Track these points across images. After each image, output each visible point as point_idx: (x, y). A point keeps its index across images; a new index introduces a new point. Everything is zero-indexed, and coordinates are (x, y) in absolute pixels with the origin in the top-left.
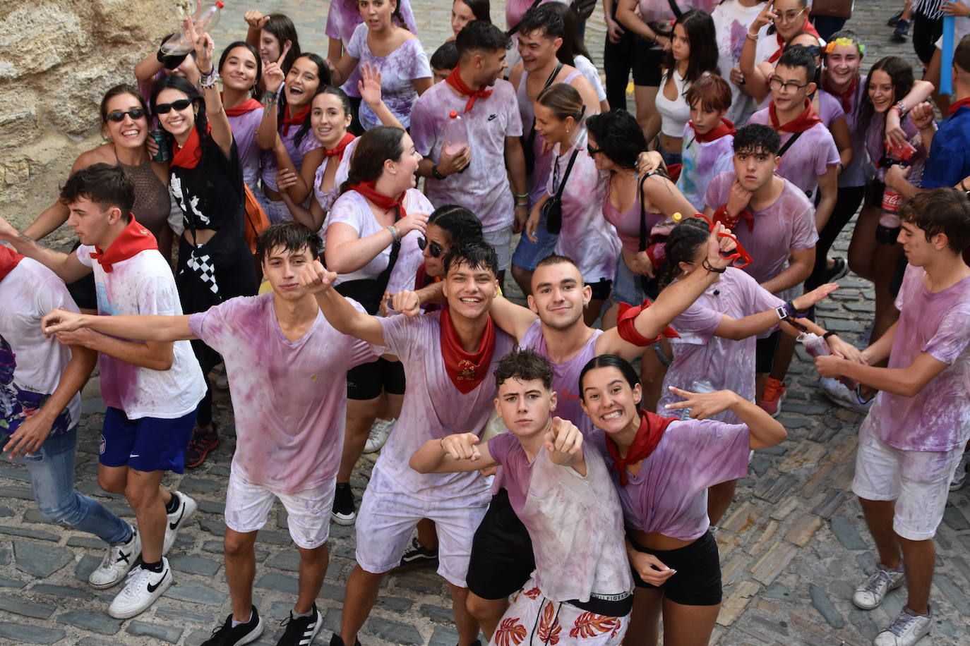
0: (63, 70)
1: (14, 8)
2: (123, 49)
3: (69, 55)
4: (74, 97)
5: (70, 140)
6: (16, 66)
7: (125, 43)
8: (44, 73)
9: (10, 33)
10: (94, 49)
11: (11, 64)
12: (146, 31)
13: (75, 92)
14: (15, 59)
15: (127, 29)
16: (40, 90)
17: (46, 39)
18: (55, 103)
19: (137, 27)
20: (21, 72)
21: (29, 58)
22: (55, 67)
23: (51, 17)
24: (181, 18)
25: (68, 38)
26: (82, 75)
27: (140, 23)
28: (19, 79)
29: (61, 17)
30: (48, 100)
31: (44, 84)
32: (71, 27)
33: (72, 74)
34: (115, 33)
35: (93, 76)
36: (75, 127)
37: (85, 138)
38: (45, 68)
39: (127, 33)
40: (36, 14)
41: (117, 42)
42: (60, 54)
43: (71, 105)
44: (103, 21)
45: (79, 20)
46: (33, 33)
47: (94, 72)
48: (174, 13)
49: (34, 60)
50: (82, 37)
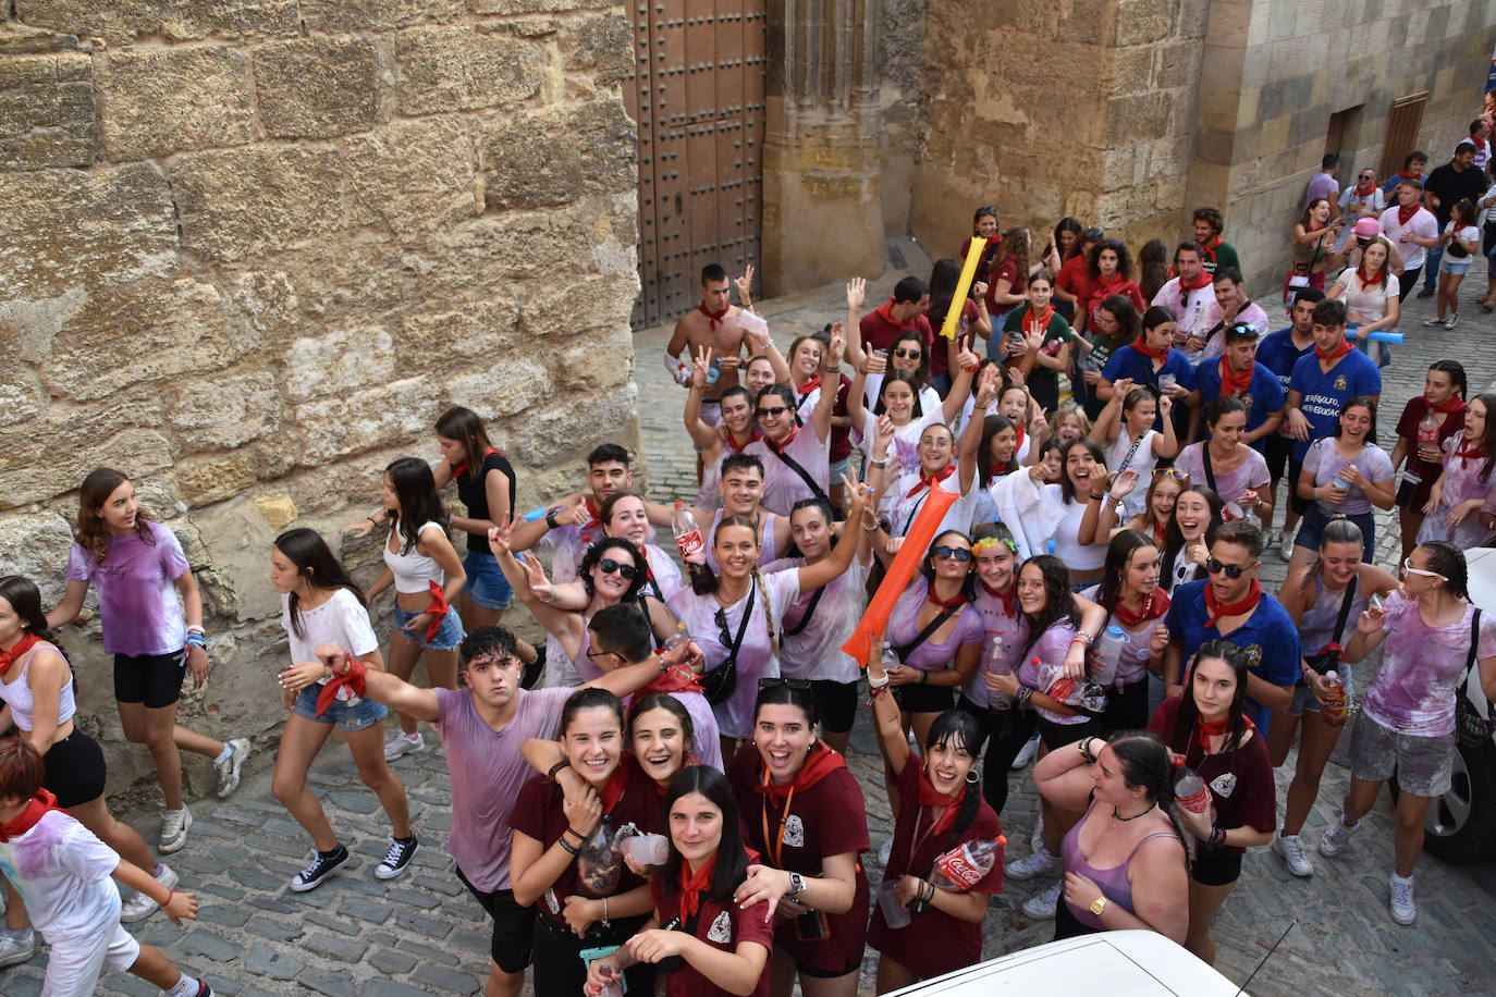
0: (530, 413)
1: (496, 362)
2: (579, 395)
3: (536, 400)
4: (537, 435)
5: (532, 472)
6: (494, 409)
7: (581, 390)
8: (515, 415)
9: (491, 383)
10: (555, 396)
11: (490, 408)
12: (599, 379)
13: (539, 431)
14: (493, 404)
15: (583, 378)
16: (511, 430)
17: (519, 387)
18: (522, 440)
19: (592, 377)
20: (497, 414)
21: (504, 403)
22: (524, 411)
23: (524, 369)
24: (628, 369)
25: (536, 387)
26: (545, 417)
27: (595, 374)
28: (495, 421)
29: (532, 369)
30: (516, 438)
31: (514, 425)
32: (539, 378)
33: (537, 416)
34: (573, 381)
35: (554, 418)
36: (537, 461)
37: (544, 470)
38: (516, 411)
39: (583, 382)
40: (513, 367)
41: (575, 389)
42: (529, 399)
43: (534, 442)
44: (565, 372)
45: (545, 371)
46: (509, 382)
47: (555, 415)
48: (622, 364)
49: (508, 405)
50: (547, 385)
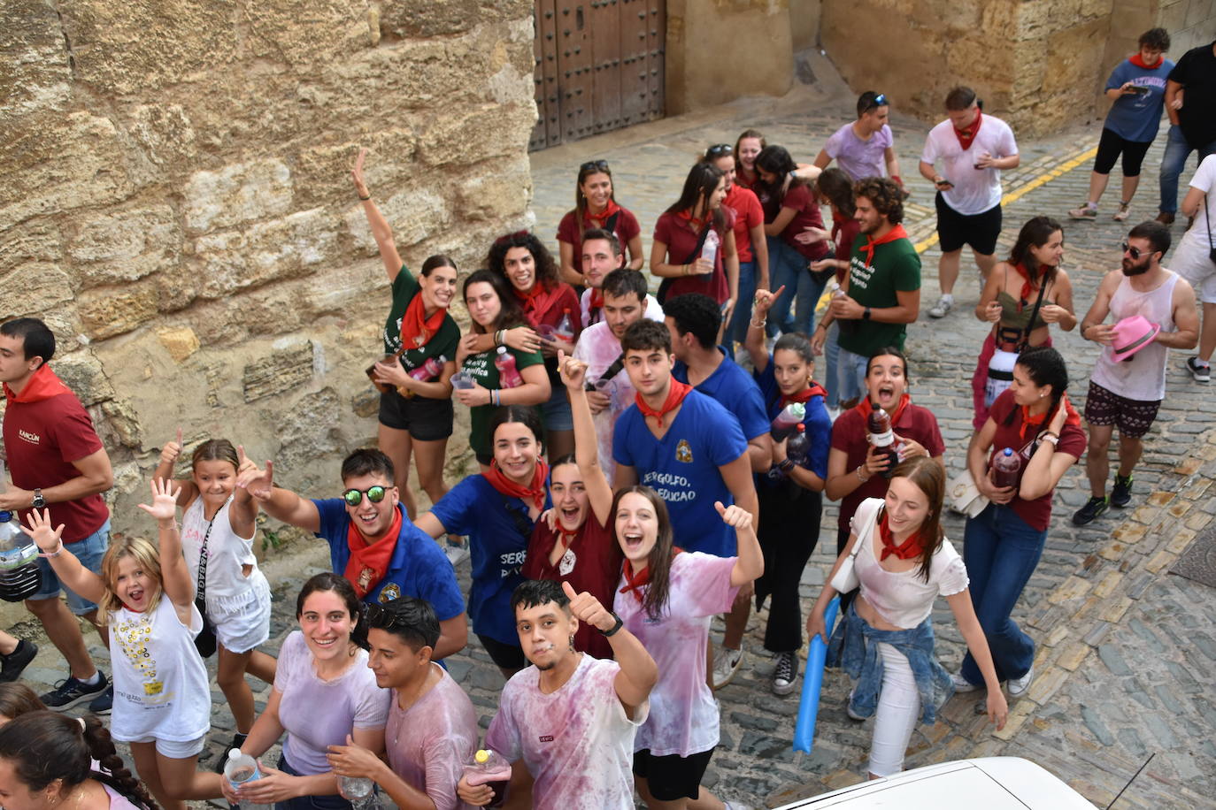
0: (428, 243)
1: (394, 193)
2: (477, 225)
3: (434, 230)
7: (479, 220)
8: (414, 246)
10: (453, 225)
12: (496, 211)
15: (481, 208)
17: (417, 218)
19: (490, 207)
21: (402, 234)
22: (422, 241)
23: (421, 199)
24: (526, 198)
25: (434, 217)
27: (492, 203)
29: (430, 199)
32: (437, 208)
33: (435, 246)
34: (471, 211)
38: (414, 242)
39: (481, 212)
40: (411, 198)
41: (473, 219)
42: (427, 230)
44: (463, 202)
45: (443, 201)
46: (406, 213)
47: (453, 245)
48: (520, 194)
49: (407, 235)
50: (445, 215)
